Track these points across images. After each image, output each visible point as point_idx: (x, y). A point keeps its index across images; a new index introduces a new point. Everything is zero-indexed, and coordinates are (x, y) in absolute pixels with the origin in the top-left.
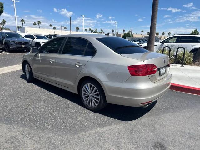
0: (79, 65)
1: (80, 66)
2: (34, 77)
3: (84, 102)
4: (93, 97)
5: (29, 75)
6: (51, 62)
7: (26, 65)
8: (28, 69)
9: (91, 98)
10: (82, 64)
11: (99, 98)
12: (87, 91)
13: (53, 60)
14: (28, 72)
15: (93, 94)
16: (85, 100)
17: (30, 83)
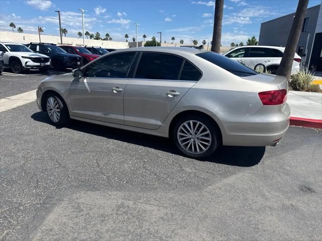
0: (172, 95)
1: (174, 96)
2: (71, 117)
3: (180, 148)
4: (198, 138)
5: (59, 115)
6: (114, 91)
7: (51, 99)
8: (57, 105)
9: (194, 141)
10: (178, 93)
11: (210, 139)
12: (188, 131)
13: (118, 88)
14: (59, 110)
15: (199, 135)
16: (182, 145)
17: (63, 128)
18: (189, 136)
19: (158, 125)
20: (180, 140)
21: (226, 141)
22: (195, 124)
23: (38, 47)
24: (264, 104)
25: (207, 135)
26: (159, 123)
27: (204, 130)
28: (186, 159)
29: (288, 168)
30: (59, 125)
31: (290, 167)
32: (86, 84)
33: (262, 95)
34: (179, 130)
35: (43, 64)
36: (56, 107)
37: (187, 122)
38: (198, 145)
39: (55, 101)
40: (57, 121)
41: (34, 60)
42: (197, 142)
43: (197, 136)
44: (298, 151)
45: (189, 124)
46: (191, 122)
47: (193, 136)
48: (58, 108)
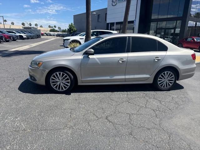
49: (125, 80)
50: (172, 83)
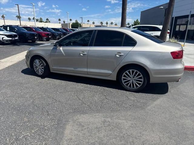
0: (119, 55)
1: (120, 56)
2: (51, 71)
3: (124, 87)
4: (135, 80)
5: (43, 70)
6: (81, 54)
7: (37, 61)
8: (42, 64)
9: (133, 82)
10: (123, 54)
11: (142, 80)
12: (129, 76)
13: (84, 52)
14: (43, 67)
15: (136, 78)
16: (125, 84)
17: (46, 78)
18: (129, 79)
19: (110, 73)
20: (123, 81)
21: (152, 80)
22: (133, 72)
23: (8, 28)
24: (174, 58)
25: (141, 78)
26: (110, 72)
27: (139, 75)
28: (128, 93)
29: (185, 94)
30: (43, 77)
31: (185, 93)
32: (62, 51)
33: (173, 53)
34: (123, 76)
35: (13, 39)
36: (41, 65)
37: (128, 70)
38: (135, 84)
39: (40, 62)
40: (41, 74)
41: (8, 36)
42: (134, 82)
43: (134, 78)
44: (185, 84)
45: (129, 72)
46: (131, 71)
47: (132, 79)
48: (42, 66)
49: (88, 73)
50: (141, 84)
